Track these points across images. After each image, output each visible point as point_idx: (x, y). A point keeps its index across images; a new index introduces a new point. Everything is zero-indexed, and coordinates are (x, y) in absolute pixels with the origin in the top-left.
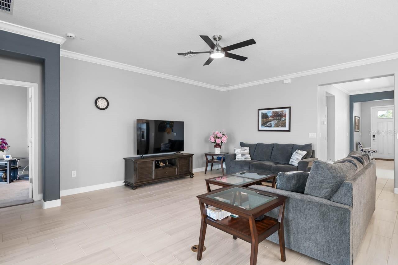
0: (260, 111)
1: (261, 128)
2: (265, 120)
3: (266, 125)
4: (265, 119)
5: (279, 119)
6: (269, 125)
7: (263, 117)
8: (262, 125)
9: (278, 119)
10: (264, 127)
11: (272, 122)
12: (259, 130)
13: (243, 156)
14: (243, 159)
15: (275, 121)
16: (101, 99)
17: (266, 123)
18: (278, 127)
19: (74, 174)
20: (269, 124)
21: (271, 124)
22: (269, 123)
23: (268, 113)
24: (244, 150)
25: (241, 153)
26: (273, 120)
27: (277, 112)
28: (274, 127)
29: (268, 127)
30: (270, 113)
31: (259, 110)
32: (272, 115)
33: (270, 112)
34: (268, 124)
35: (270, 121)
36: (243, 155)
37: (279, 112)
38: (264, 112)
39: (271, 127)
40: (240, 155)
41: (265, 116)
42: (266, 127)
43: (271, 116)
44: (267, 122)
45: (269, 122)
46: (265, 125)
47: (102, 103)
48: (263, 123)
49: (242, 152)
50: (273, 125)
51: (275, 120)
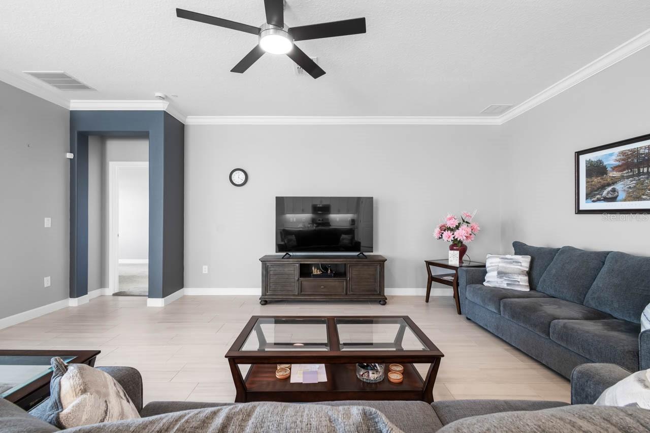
0: (581, 157)
1: (585, 205)
2: (596, 180)
3: (598, 196)
4: (597, 177)
5: (643, 173)
6: (610, 196)
7: (589, 174)
8: (589, 196)
9: (639, 174)
10: (594, 201)
11: (619, 186)
12: (579, 212)
13: (501, 277)
14: (503, 284)
15: (628, 181)
16: (237, 172)
17: (598, 189)
18: (638, 198)
19: (205, 269)
20: (608, 193)
21: (614, 190)
22: (610, 189)
23: (603, 160)
24: (511, 263)
25: (498, 268)
26: (622, 178)
27: (635, 153)
28: (625, 200)
29: (606, 199)
30: (610, 157)
31: (579, 154)
32: (617, 163)
33: (611, 155)
34: (605, 193)
35: (613, 184)
36: (501, 274)
37: (642, 151)
38: (593, 160)
39: (613, 199)
40: (495, 273)
41: (596, 170)
42: (599, 200)
43: (615, 168)
44: (603, 187)
45: (609, 185)
46: (595, 195)
47: (239, 177)
48: (592, 191)
49: (503, 267)
50: (622, 195)
51: (628, 177)
